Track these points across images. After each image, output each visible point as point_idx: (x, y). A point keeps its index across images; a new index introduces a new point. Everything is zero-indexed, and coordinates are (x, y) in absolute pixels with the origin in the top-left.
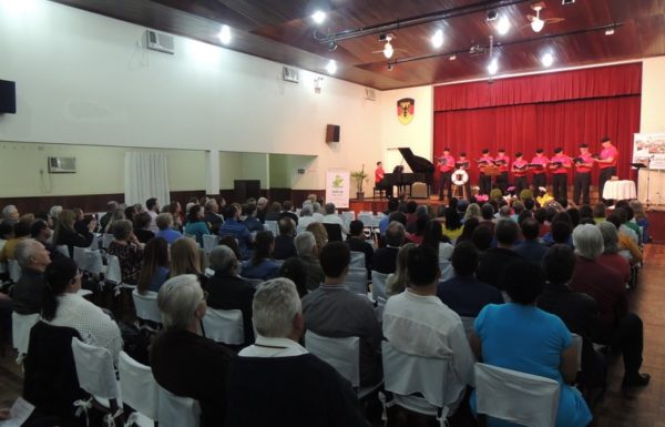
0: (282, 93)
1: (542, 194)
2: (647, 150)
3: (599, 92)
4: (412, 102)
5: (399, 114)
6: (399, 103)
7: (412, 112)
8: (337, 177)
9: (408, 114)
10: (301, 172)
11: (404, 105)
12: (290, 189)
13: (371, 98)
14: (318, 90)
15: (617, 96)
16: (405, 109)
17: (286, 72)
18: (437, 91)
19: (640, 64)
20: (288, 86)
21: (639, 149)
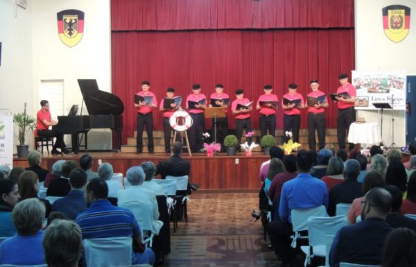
1: (286, 139)
2: (366, 89)
3: (313, 23)
4: (80, 14)
5: (61, 31)
6: (60, 16)
7: (81, 30)
9: (75, 32)
11: (68, 19)
16: (71, 24)
18: (115, 4)
21: (358, 87)
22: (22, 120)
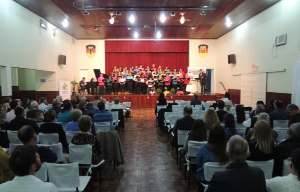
0: (40, 34)
1: (165, 90)
2: (192, 73)
4: (94, 47)
5: (87, 52)
6: (87, 47)
7: (94, 52)
8: (65, 84)
9: (92, 53)
10: (43, 81)
11: (90, 48)
12: (34, 92)
13: (73, 43)
14: (54, 34)
15: (180, 53)
16: (91, 50)
17: (41, 22)
18: (106, 43)
19: (188, 41)
20: (43, 31)
21: (190, 73)
22: (74, 83)
